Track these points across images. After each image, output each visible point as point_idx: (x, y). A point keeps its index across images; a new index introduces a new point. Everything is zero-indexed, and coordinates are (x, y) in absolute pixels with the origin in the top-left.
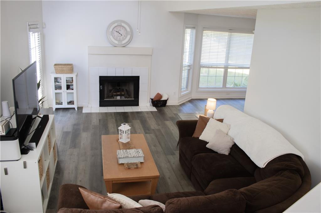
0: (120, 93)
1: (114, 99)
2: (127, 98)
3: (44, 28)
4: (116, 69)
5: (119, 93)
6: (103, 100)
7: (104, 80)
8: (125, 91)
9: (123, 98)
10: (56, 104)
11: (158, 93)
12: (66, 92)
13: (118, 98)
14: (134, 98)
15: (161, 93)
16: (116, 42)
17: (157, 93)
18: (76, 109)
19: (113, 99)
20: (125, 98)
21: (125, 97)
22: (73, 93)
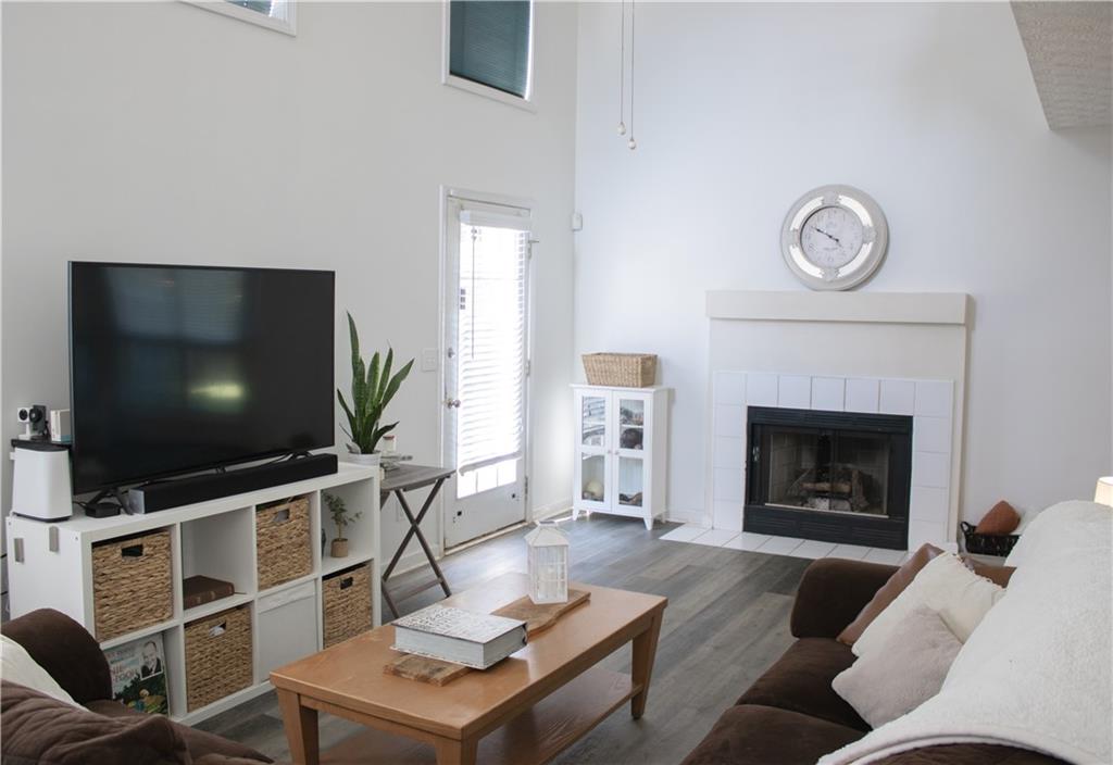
0: (832, 487)
1: (804, 508)
2: (862, 511)
3: (578, 230)
4: (815, 380)
5: (825, 486)
6: (760, 507)
7: (765, 427)
8: (855, 482)
9: (844, 510)
10: (583, 498)
11: (1003, 502)
12: (617, 453)
13: (822, 506)
14: (887, 514)
15: (1016, 502)
16: (816, 272)
17: (999, 500)
18: (649, 525)
19: (802, 505)
20: (852, 510)
21: (851, 504)
22: (639, 462)
